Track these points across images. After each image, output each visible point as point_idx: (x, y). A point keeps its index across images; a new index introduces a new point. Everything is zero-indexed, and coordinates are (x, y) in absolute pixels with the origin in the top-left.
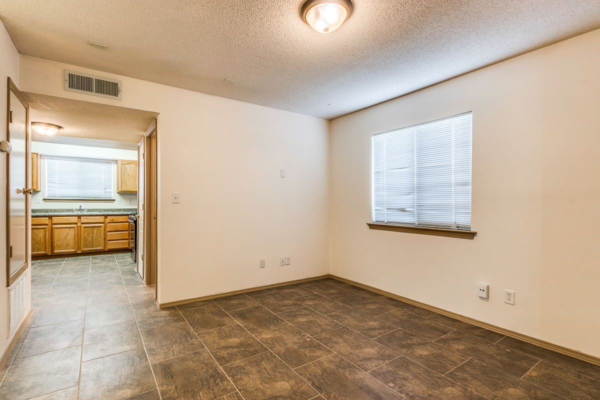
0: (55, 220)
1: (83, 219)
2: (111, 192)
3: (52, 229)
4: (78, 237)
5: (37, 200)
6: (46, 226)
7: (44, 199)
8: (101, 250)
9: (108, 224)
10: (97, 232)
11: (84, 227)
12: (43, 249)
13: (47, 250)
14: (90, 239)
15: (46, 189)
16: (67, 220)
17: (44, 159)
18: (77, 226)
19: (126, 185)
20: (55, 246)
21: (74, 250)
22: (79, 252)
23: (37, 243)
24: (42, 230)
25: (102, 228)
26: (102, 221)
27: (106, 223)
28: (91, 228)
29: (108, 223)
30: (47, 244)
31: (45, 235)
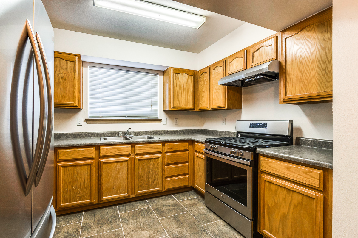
0: (104, 150)
1: (139, 149)
2: (156, 110)
3: (99, 165)
4: (132, 173)
5: (78, 122)
6: (92, 161)
7: (86, 120)
8: (158, 191)
9: (167, 154)
10: (154, 166)
11: (139, 160)
12: (88, 196)
13: (93, 197)
14: (145, 176)
15: (89, 106)
16: (119, 150)
17: (86, 67)
18: (131, 158)
19: (178, 101)
20: (104, 189)
21: (126, 194)
22: (132, 196)
23: (80, 187)
24: (87, 167)
25: (160, 160)
26: (160, 150)
27: (164, 152)
28: (146, 161)
29: (167, 152)
30: (93, 187)
31: (91, 174)
